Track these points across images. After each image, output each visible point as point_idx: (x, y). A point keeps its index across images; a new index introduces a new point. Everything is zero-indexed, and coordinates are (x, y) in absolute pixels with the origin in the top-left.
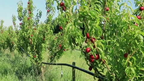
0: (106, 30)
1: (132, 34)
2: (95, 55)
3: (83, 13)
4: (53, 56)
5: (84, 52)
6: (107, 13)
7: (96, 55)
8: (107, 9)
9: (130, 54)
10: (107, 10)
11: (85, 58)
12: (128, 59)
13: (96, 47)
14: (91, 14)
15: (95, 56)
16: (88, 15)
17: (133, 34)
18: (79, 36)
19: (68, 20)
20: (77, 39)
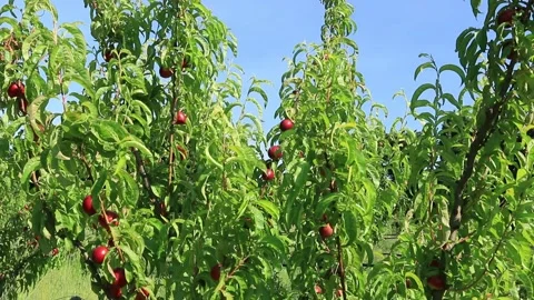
0: (175, 187)
1: (231, 203)
2: (112, 272)
3: (75, 128)
4: (11, 272)
5: (87, 261)
6: (181, 132)
7: (115, 272)
8: (179, 117)
9: (229, 269)
10: (181, 122)
11: (93, 283)
12: (222, 283)
13: (116, 243)
14: (100, 133)
15: (110, 275)
16: (90, 134)
17: (235, 206)
18: (69, 205)
19: (32, 148)
20: (62, 213)
